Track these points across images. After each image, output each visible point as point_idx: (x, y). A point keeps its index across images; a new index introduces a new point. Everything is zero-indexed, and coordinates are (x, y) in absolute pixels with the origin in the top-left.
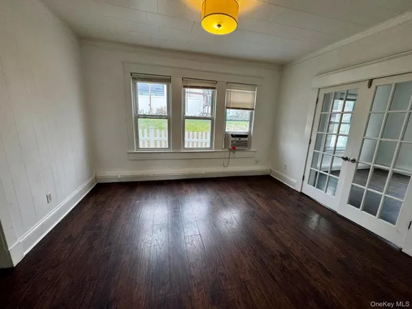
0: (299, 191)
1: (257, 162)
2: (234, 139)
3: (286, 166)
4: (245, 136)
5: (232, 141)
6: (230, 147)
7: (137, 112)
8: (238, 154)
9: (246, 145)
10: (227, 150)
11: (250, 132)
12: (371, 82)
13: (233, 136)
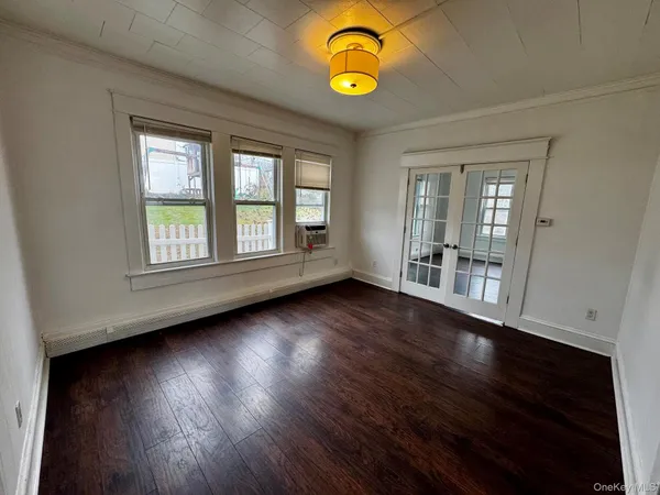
0: (397, 291)
1: (336, 263)
2: (309, 233)
3: (375, 263)
4: (322, 228)
5: (308, 237)
6: (305, 245)
7: (142, 194)
8: (315, 254)
9: (324, 239)
10: (299, 250)
11: (326, 221)
12: (463, 167)
13: (308, 228)
